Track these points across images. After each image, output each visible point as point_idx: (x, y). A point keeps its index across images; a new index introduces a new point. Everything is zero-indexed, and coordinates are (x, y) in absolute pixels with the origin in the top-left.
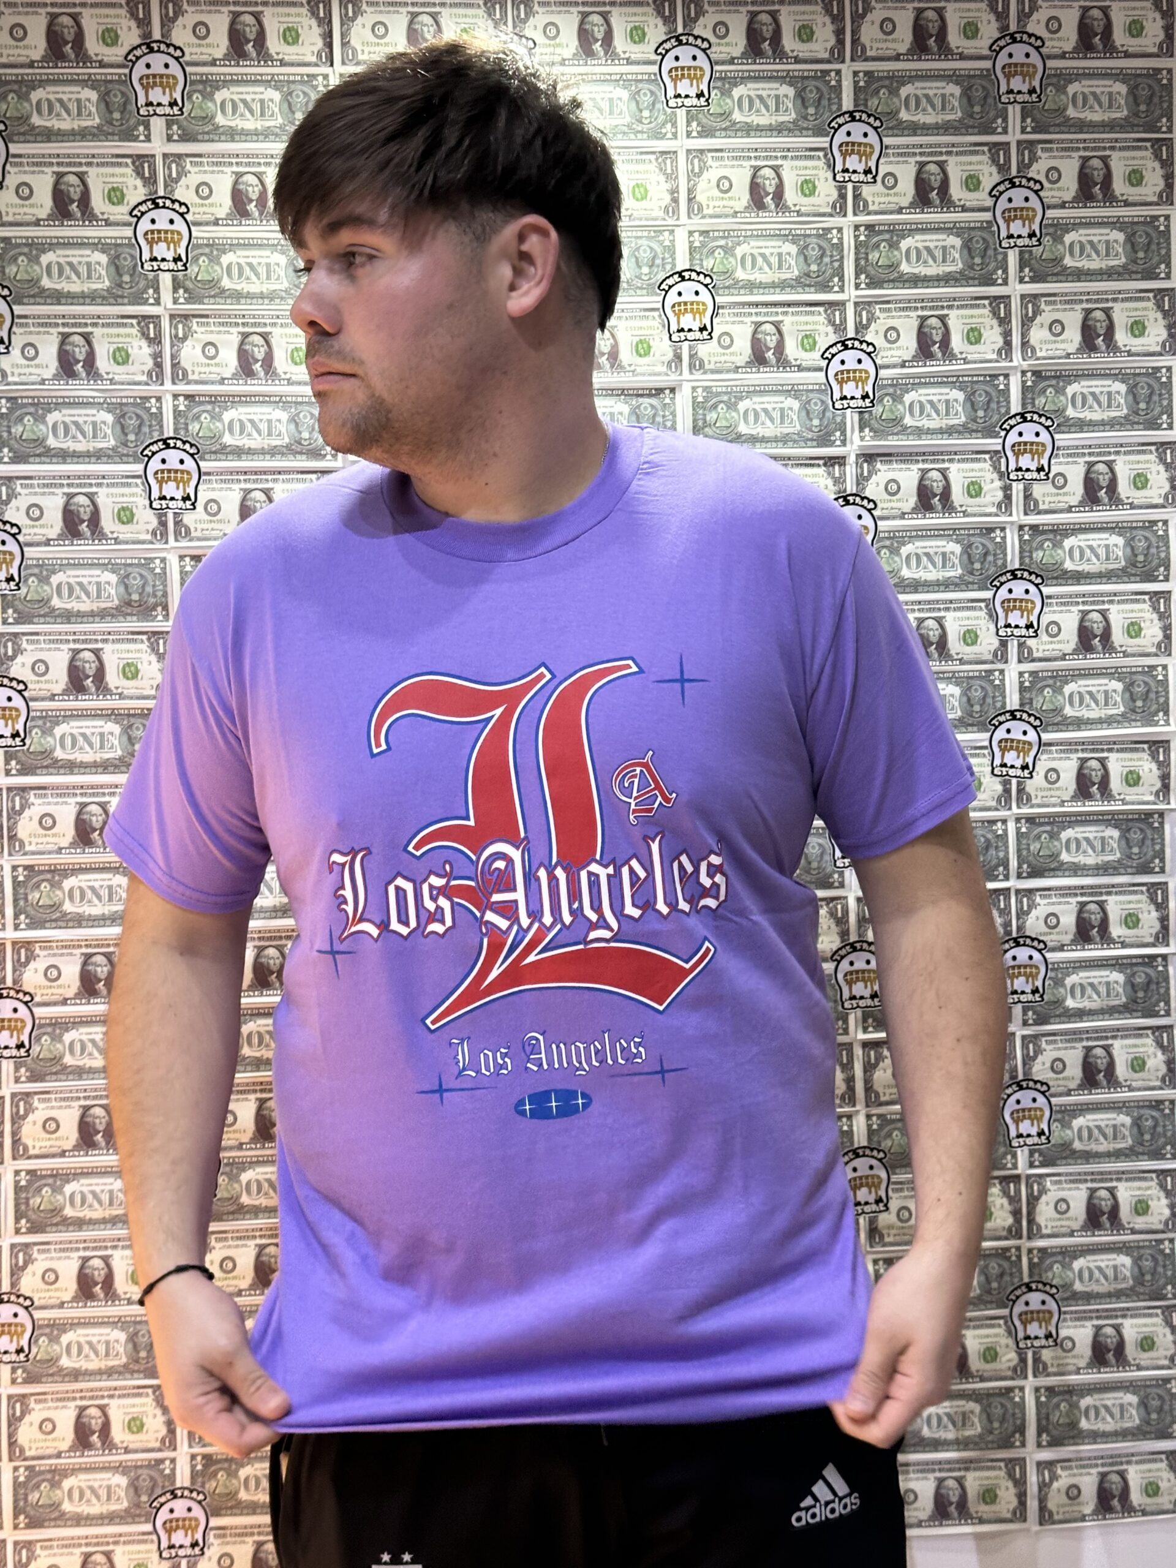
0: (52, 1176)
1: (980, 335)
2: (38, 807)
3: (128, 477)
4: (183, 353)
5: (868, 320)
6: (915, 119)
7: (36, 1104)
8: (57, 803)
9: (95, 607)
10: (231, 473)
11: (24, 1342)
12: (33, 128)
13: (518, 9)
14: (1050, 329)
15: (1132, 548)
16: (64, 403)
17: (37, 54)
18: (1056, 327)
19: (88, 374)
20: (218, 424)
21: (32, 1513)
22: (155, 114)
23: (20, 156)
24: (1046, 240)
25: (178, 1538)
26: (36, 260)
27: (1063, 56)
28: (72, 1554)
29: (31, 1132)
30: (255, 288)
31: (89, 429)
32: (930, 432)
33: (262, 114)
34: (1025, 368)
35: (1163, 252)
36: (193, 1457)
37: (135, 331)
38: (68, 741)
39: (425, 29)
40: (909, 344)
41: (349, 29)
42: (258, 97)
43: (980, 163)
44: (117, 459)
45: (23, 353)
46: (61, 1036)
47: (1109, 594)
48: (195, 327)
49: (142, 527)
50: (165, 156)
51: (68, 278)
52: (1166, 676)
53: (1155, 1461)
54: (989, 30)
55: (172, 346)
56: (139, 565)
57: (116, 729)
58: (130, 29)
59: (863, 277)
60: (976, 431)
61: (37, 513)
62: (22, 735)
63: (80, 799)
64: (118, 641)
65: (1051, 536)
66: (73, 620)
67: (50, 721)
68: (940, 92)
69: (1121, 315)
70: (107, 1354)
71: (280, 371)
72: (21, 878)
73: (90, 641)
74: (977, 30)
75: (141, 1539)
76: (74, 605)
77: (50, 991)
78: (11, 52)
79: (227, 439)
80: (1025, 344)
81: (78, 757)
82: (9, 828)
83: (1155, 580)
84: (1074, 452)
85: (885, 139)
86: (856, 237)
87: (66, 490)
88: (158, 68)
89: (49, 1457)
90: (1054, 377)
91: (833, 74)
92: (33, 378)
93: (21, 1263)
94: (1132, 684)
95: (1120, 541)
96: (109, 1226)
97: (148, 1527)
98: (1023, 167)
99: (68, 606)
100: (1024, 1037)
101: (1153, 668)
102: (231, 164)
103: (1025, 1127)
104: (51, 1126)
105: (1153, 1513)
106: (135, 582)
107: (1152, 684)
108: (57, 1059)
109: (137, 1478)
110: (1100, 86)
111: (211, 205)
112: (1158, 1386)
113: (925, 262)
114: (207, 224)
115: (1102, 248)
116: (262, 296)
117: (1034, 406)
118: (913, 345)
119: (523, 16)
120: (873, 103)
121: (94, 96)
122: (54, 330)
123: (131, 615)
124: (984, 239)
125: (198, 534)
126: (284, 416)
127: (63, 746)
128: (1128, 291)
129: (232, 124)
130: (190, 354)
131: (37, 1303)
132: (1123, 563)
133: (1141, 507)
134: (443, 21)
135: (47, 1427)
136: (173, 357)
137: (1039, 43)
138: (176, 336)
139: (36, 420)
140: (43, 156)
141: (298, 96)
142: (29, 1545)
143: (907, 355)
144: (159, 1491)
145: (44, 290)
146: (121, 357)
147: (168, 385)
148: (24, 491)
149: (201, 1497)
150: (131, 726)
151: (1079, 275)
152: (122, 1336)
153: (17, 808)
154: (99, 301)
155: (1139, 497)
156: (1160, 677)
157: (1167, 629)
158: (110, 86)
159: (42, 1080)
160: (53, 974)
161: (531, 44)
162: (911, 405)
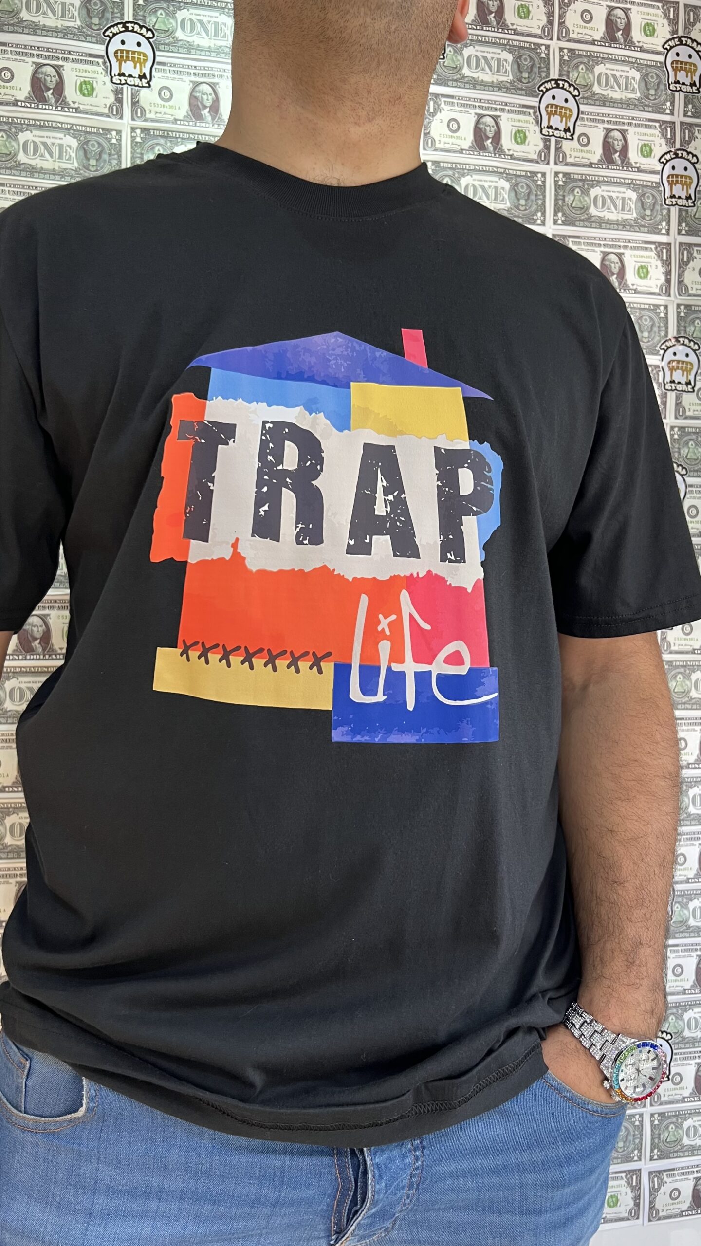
1: (648, 272)
6: (605, 93)
24: (698, 203)
30: (48, 165)
34: (680, 302)
43: (652, 135)
54: (664, 32)
68: (624, 74)
74: (654, 30)
80: (681, 282)
85: (581, 106)
86: (556, 182)
91: (543, 48)
98: (685, 142)
102: (32, 55)
111: (12, 88)
113: (609, 208)
114: (7, 104)
117: (685, 331)
120: (574, 75)
124: (653, 196)
129: (36, 20)
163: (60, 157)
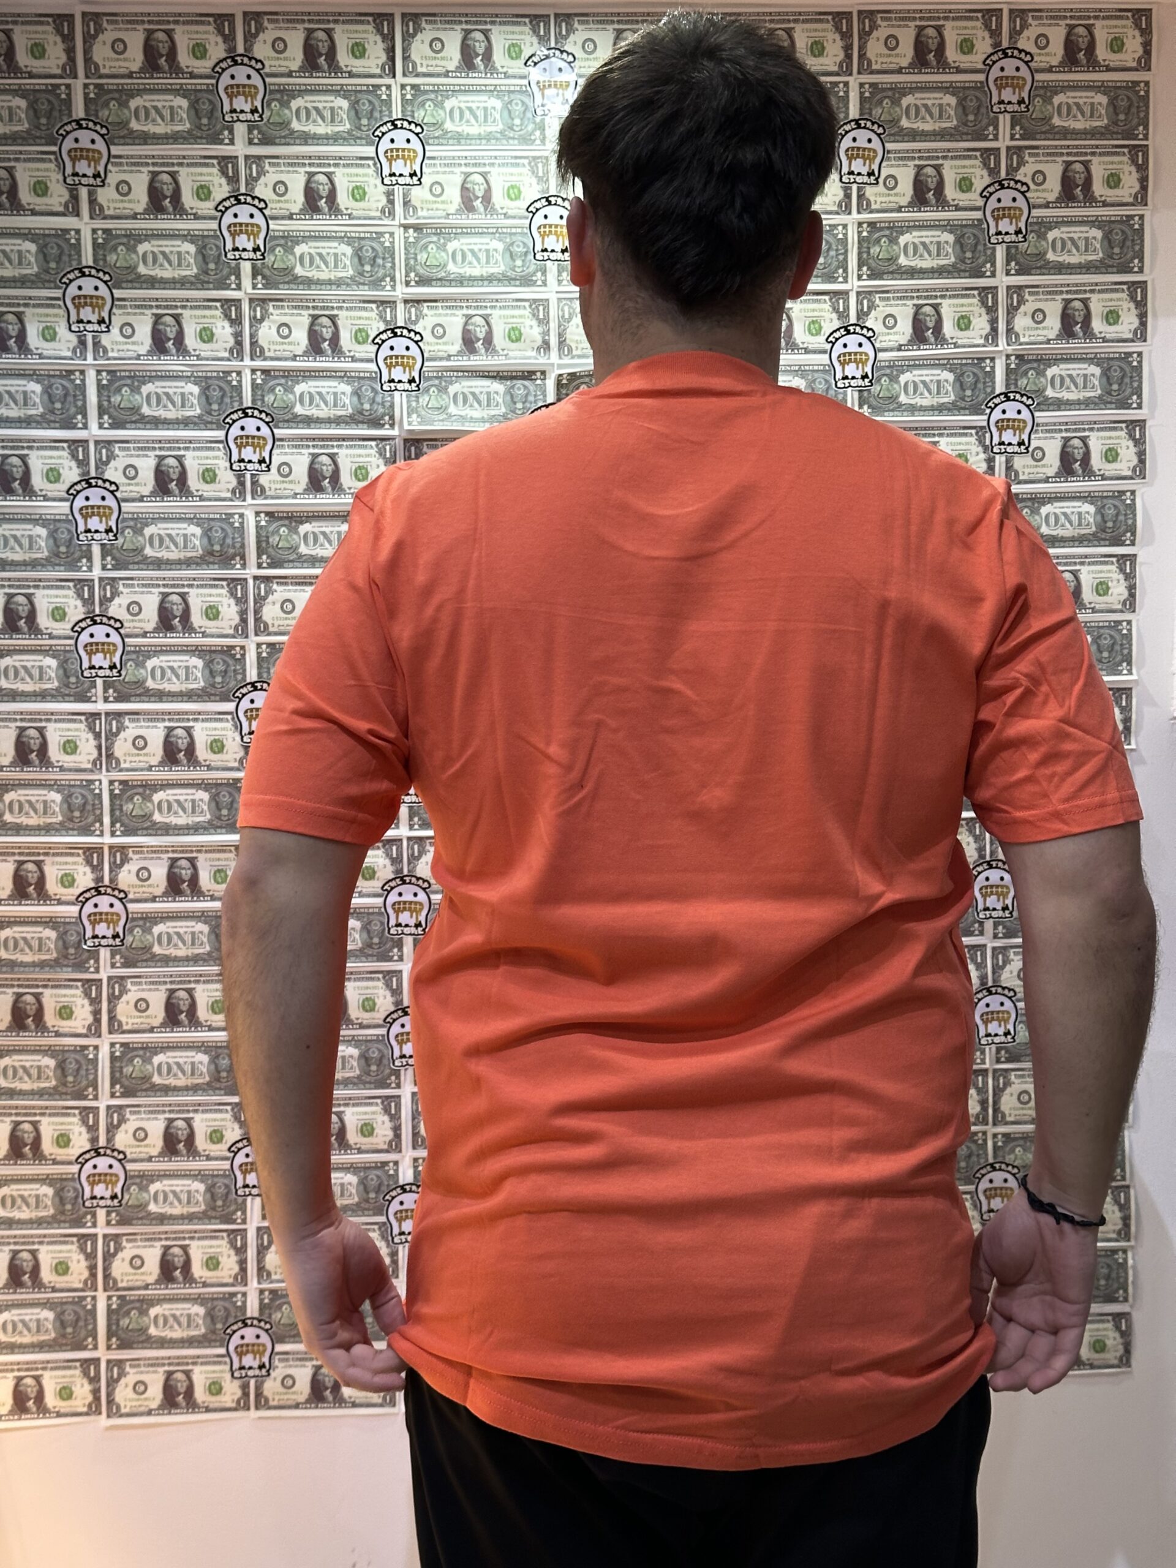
0: (142, 1048)
1: (970, 322)
2: (132, 730)
3: (211, 442)
4: (261, 333)
5: (869, 308)
6: (915, 126)
7: (129, 986)
8: (148, 727)
9: (182, 555)
10: (302, 440)
11: (118, 1190)
12: (132, 132)
13: (560, 27)
14: (1033, 318)
15: (1103, 516)
16: (157, 377)
17: (135, 66)
18: (1038, 316)
19: (178, 351)
20: (291, 396)
21: (123, 1336)
22: (239, 120)
23: (120, 157)
24: (1031, 237)
25: (248, 1360)
26: (132, 249)
27: (1050, 70)
28: (155, 1372)
29: (125, 1010)
30: (324, 275)
31: (178, 400)
32: (923, 409)
33: (333, 121)
34: (1010, 352)
35: (1137, 248)
36: (262, 1292)
37: (218, 313)
38: (158, 673)
39: (477, 44)
40: (904, 329)
41: (410, 44)
42: (329, 105)
43: (973, 166)
44: (202, 426)
45: (121, 331)
46: (151, 928)
47: (1081, 557)
48: (271, 310)
49: (223, 486)
50: (247, 157)
51: (161, 265)
52: (1130, 630)
53: (1103, 1321)
54: (984, 45)
55: (251, 326)
56: (220, 520)
57: (200, 663)
58: (217, 44)
59: (865, 269)
60: (964, 409)
61: (133, 472)
62: (118, 666)
63: (167, 724)
64: (202, 586)
65: (1029, 504)
66: (163, 567)
67: (142, 655)
68: (937, 102)
69: (1098, 305)
70: (189, 1202)
71: (345, 349)
72: (117, 792)
73: (178, 586)
74: (973, 46)
75: (216, 1360)
76: (164, 554)
77: (141, 890)
78: (113, 64)
79: (298, 409)
80: (1010, 331)
81: (166, 687)
82: (107, 748)
83: (1123, 544)
84: (1051, 429)
85: (887, 145)
86: (859, 233)
87: (158, 453)
88: (241, 79)
89: (138, 1288)
90: (1036, 361)
91: (841, 85)
92: (130, 354)
93: (115, 1122)
94: (1099, 637)
95: (1092, 509)
96: (191, 1093)
97: (223, 1351)
98: (1012, 170)
99: (159, 555)
100: (994, 949)
101: (1119, 622)
102: (304, 165)
103: (993, 1027)
104: (141, 1006)
105: (1099, 1367)
106: (217, 535)
107: (1118, 637)
108: (147, 949)
109: (213, 1308)
110: (1083, 97)
111: (286, 201)
112: (1107, 1256)
113: (921, 256)
114: (283, 218)
115: (1082, 244)
116: (330, 283)
117: (1016, 385)
118: (909, 330)
119: (564, 33)
120: (877, 112)
121: (184, 103)
122: (148, 312)
123: (213, 563)
124: (974, 235)
125: (272, 493)
126: (348, 389)
127: (153, 677)
128: (1104, 284)
129: (306, 129)
130: (267, 333)
131: (129, 1156)
132: (1094, 529)
133: (1111, 479)
134: (493, 38)
135: (137, 1262)
136: (252, 336)
137: (1028, 58)
138: (255, 317)
139: (132, 391)
140: (140, 157)
141: (364, 104)
142: (120, 1363)
143: (904, 339)
144: (231, 1320)
145: (140, 276)
146: (207, 336)
147: (247, 361)
148: (121, 454)
149: (268, 1326)
150: (212, 661)
151: (1061, 268)
152: (201, 1187)
153: (114, 730)
154: (188, 285)
155: (1110, 469)
156: (1125, 632)
157: (1132, 589)
158: (199, 95)
159: (135, 966)
160: (144, 875)
161: (571, 58)
162: (906, 384)
163: (336, 266)
